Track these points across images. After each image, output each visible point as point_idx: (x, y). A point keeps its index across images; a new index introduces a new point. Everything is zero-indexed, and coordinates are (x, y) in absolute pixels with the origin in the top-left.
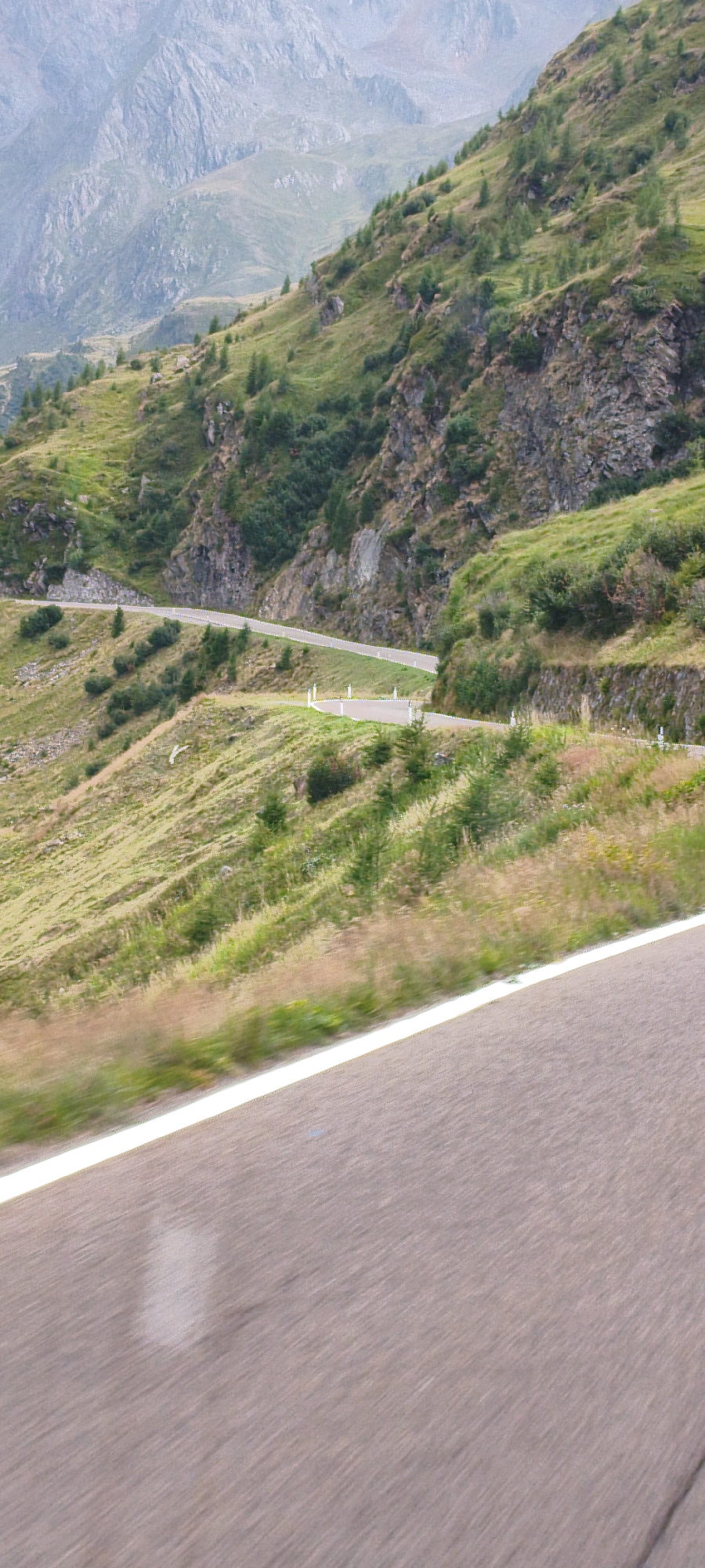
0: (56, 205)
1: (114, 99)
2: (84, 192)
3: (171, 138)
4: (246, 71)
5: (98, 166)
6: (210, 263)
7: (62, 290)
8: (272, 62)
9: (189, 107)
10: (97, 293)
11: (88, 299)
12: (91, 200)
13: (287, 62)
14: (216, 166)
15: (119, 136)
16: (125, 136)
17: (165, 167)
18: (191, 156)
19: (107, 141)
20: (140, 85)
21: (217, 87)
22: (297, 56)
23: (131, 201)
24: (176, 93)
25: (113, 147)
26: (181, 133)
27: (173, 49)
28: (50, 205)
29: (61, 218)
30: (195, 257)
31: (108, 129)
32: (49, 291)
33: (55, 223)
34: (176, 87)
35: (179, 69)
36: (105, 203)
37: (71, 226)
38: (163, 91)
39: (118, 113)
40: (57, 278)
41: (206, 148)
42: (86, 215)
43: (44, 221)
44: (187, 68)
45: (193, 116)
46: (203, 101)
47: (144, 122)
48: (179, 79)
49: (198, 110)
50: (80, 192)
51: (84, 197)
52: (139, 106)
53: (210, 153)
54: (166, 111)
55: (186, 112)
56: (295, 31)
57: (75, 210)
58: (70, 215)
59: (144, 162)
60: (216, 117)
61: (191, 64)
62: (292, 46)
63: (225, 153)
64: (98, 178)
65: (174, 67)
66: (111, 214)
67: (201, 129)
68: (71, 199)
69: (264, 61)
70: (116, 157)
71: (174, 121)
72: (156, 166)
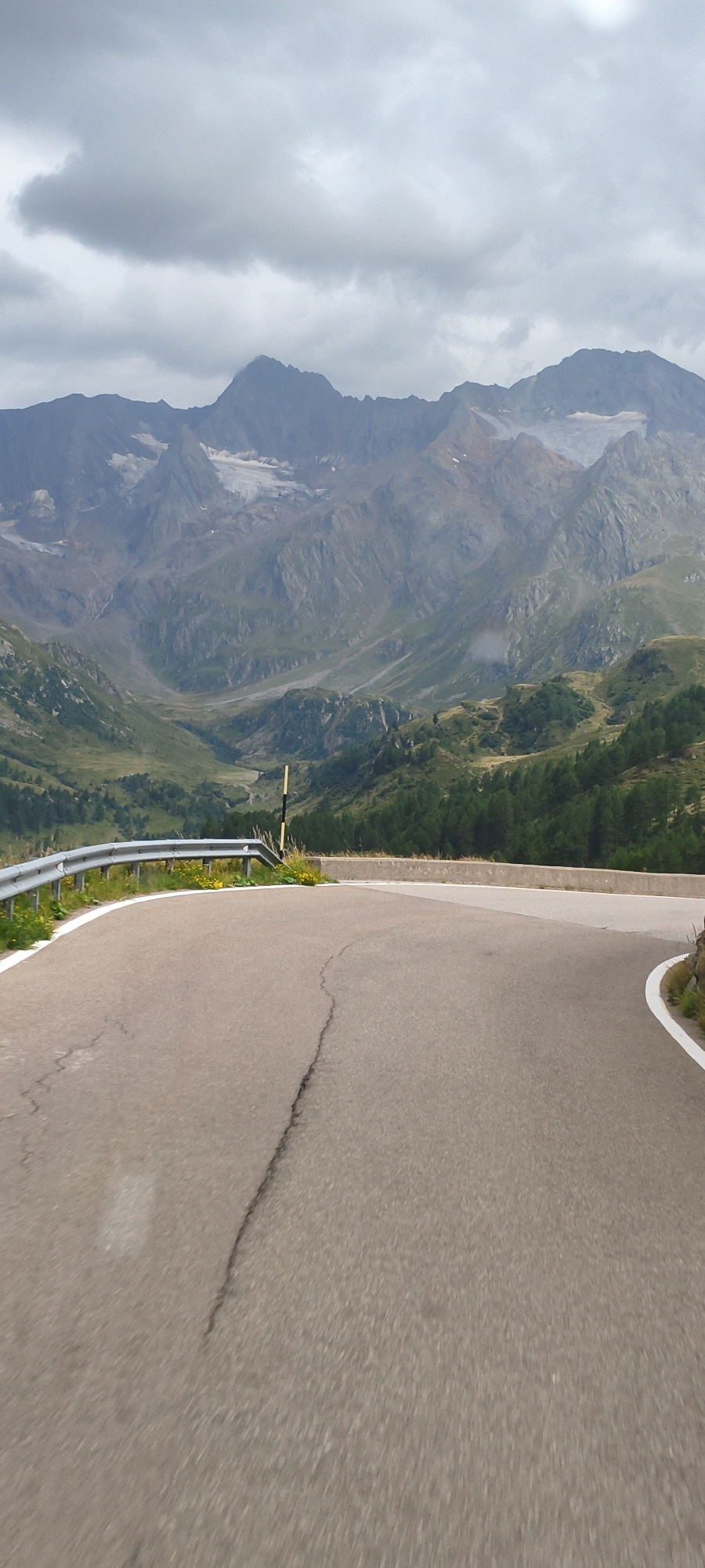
0: (517, 601)
1: (560, 528)
2: (537, 591)
3: (601, 553)
4: (654, 510)
5: (547, 574)
6: (638, 635)
7: (520, 661)
8: (673, 504)
9: (615, 533)
10: (549, 660)
11: (541, 664)
12: (542, 597)
13: (684, 504)
14: (634, 572)
15: (563, 553)
16: (567, 552)
17: (597, 574)
18: (616, 566)
19: (554, 556)
20: (580, 518)
21: (635, 518)
22: (692, 499)
23: (571, 597)
24: (605, 522)
25: (558, 560)
26: (609, 550)
27: (603, 492)
28: (512, 602)
29: (520, 610)
30: (626, 631)
31: (555, 548)
32: (510, 662)
33: (515, 613)
34: (605, 518)
35: (608, 507)
36: (552, 599)
37: (527, 616)
38: (595, 520)
39: (563, 537)
40: (516, 652)
41: (627, 560)
42: (538, 608)
43: (508, 612)
44: (613, 505)
45: (618, 538)
46: (625, 528)
47: (581, 543)
48: (608, 512)
49: (622, 535)
50: (534, 591)
51: (537, 596)
52: (578, 531)
53: (630, 564)
54: (598, 535)
55: (612, 535)
56: (690, 482)
57: (530, 604)
58: (527, 607)
59: (581, 570)
60: (635, 538)
61: (616, 503)
62: (687, 492)
63: (641, 564)
64: (547, 582)
65: (604, 505)
66: (556, 607)
67: (624, 548)
68: (527, 597)
69: (667, 503)
70: (561, 567)
71: (604, 542)
72: (589, 573)
